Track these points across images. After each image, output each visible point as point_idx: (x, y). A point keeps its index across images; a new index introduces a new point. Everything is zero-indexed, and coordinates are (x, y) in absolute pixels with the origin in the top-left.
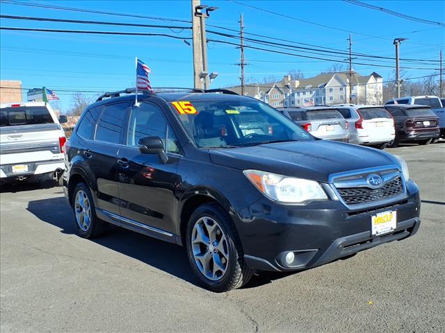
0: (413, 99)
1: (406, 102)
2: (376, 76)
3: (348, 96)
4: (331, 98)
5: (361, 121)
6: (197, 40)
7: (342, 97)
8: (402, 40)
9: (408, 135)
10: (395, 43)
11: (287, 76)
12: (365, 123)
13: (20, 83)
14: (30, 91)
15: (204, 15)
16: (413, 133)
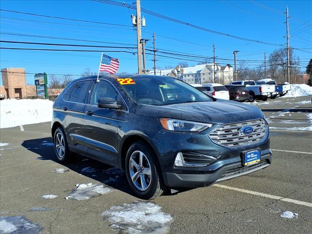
0: (243, 82)
1: (240, 83)
2: (229, 66)
3: (213, 78)
4: (204, 79)
5: (214, 92)
6: (140, 54)
7: (210, 78)
8: (238, 51)
9: (236, 98)
10: (234, 53)
11: (179, 66)
12: (216, 93)
13: (24, 69)
14: (36, 75)
15: (144, 43)
16: (237, 97)
